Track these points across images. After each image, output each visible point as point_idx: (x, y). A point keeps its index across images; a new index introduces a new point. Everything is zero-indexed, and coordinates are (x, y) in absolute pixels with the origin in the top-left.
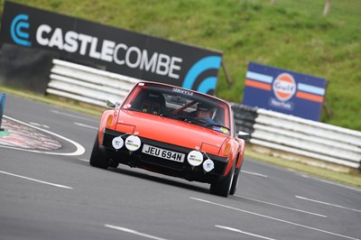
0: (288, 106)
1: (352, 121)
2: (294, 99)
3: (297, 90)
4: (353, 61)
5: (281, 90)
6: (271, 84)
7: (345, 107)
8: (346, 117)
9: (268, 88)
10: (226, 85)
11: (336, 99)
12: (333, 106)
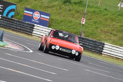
0: (38, 22)
1: (58, 27)
2: (39, 20)
3: (41, 17)
4: (57, 8)
5: (35, 17)
6: (32, 15)
7: (55, 22)
8: (56, 26)
9: (31, 16)
10: (17, 14)
11: (52, 20)
12: (51, 22)
